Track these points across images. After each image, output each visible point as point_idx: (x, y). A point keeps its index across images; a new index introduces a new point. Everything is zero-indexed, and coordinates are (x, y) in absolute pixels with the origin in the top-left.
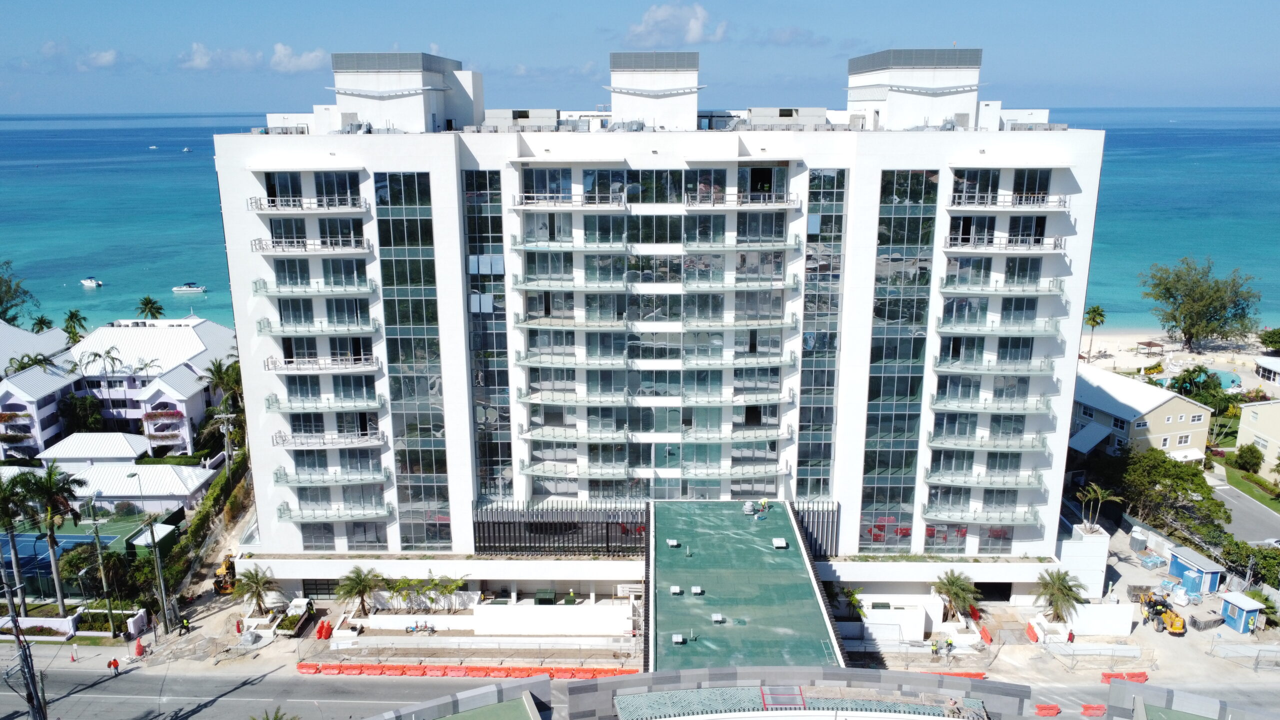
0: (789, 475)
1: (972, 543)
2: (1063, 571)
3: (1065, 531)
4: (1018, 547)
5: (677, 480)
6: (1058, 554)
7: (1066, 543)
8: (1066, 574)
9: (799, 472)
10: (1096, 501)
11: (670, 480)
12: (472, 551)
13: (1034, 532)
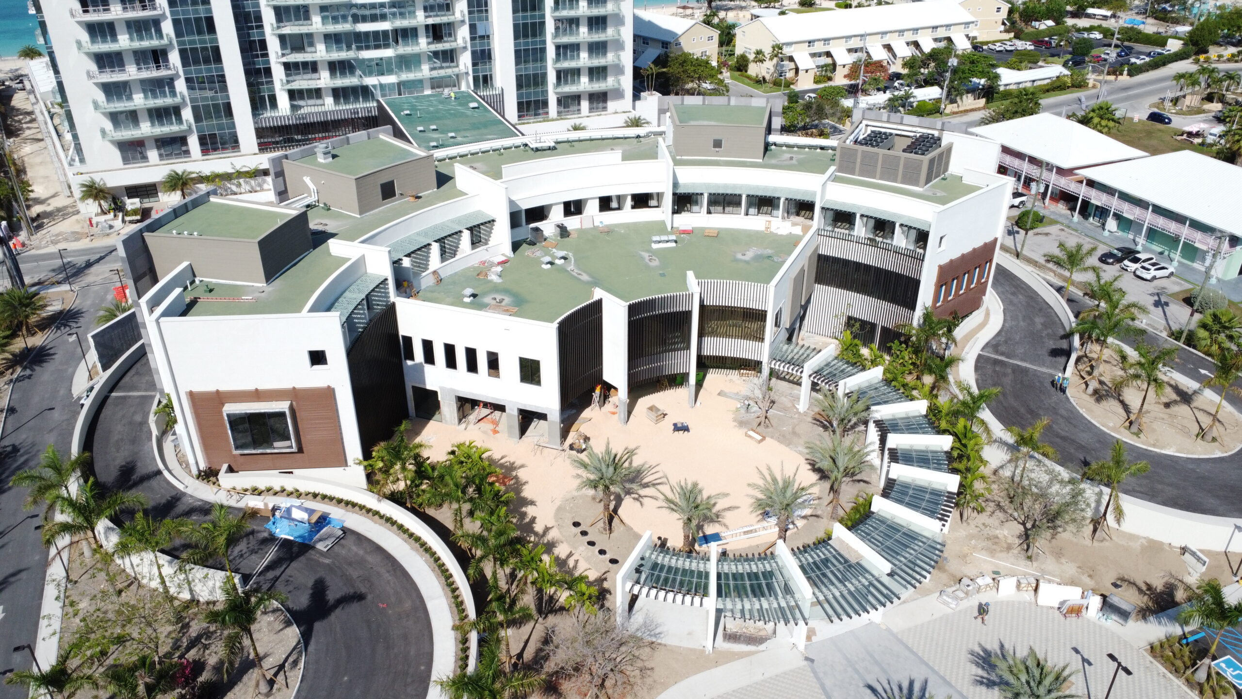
0: (467, 73)
1: (585, 104)
2: (637, 117)
3: (636, 97)
4: (611, 105)
5: (393, 84)
6: (634, 108)
7: (638, 103)
8: (639, 118)
9: (474, 71)
10: (652, 74)
11: (389, 84)
12: (257, 151)
13: (618, 94)
